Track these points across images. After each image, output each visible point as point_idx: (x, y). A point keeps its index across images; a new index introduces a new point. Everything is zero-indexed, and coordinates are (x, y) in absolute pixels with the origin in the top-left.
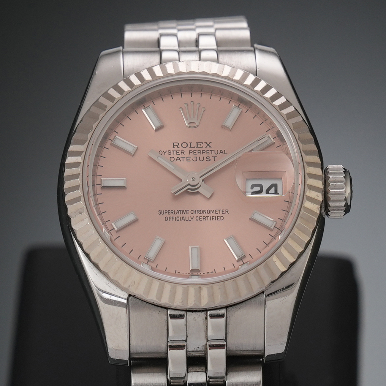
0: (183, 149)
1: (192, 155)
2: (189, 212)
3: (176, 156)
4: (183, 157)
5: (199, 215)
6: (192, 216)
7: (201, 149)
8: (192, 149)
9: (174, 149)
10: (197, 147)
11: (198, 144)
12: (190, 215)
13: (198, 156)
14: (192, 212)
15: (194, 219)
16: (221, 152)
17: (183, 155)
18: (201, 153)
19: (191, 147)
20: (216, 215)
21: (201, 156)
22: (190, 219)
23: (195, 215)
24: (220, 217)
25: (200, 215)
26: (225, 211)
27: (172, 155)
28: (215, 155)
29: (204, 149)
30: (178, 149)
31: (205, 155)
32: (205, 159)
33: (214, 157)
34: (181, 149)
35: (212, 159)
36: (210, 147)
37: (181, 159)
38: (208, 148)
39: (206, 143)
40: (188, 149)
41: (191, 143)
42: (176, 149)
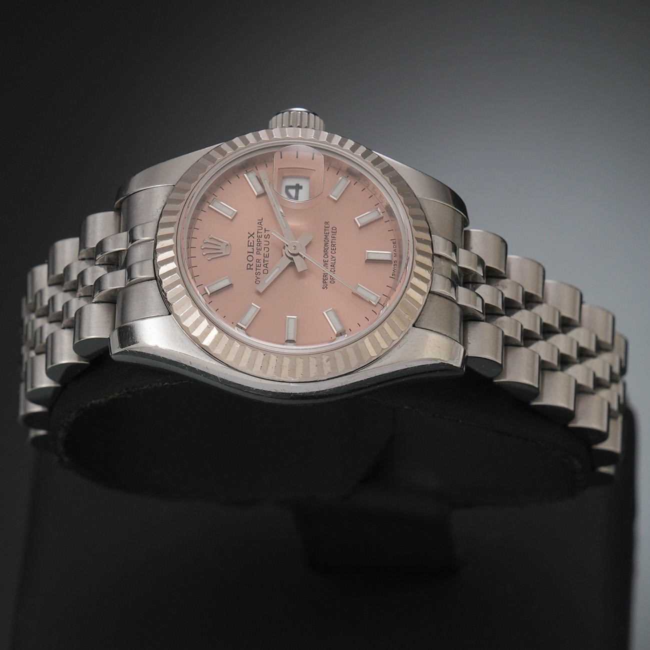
0: (254, 260)
1: (262, 252)
2: (327, 259)
3: (262, 268)
4: (264, 261)
5: (330, 251)
6: (330, 257)
7: (256, 243)
8: (255, 251)
9: (254, 269)
10: (253, 246)
11: (249, 245)
12: (329, 259)
13: (263, 246)
14: (326, 256)
15: (334, 255)
16: (260, 223)
17: (262, 261)
18: (260, 243)
19: (253, 253)
20: (331, 234)
21: (263, 243)
22: (334, 259)
23: (330, 254)
24: (333, 231)
25: (330, 249)
26: (326, 226)
27: (261, 271)
28: (264, 229)
29: (255, 240)
30: (254, 265)
31: (263, 239)
32: (267, 239)
33: (265, 231)
34: (254, 262)
35: (267, 233)
36: (254, 234)
37: (266, 263)
38: (254, 236)
39: (249, 237)
40: (254, 255)
41: (248, 252)
42: (254, 267)
